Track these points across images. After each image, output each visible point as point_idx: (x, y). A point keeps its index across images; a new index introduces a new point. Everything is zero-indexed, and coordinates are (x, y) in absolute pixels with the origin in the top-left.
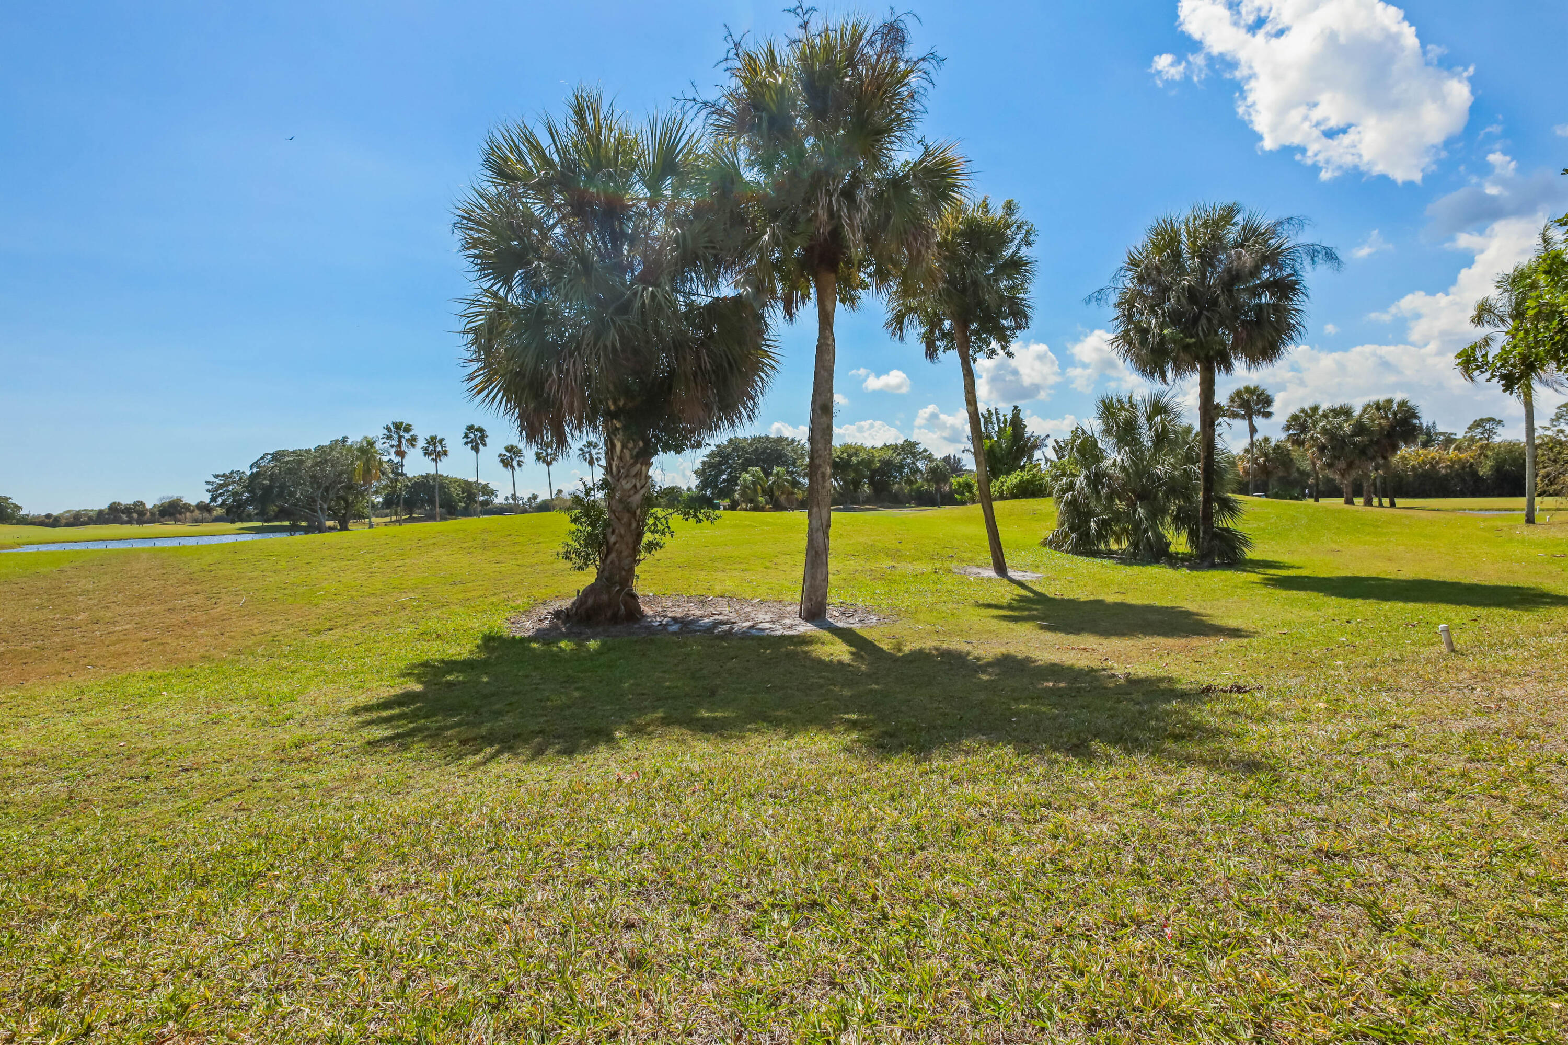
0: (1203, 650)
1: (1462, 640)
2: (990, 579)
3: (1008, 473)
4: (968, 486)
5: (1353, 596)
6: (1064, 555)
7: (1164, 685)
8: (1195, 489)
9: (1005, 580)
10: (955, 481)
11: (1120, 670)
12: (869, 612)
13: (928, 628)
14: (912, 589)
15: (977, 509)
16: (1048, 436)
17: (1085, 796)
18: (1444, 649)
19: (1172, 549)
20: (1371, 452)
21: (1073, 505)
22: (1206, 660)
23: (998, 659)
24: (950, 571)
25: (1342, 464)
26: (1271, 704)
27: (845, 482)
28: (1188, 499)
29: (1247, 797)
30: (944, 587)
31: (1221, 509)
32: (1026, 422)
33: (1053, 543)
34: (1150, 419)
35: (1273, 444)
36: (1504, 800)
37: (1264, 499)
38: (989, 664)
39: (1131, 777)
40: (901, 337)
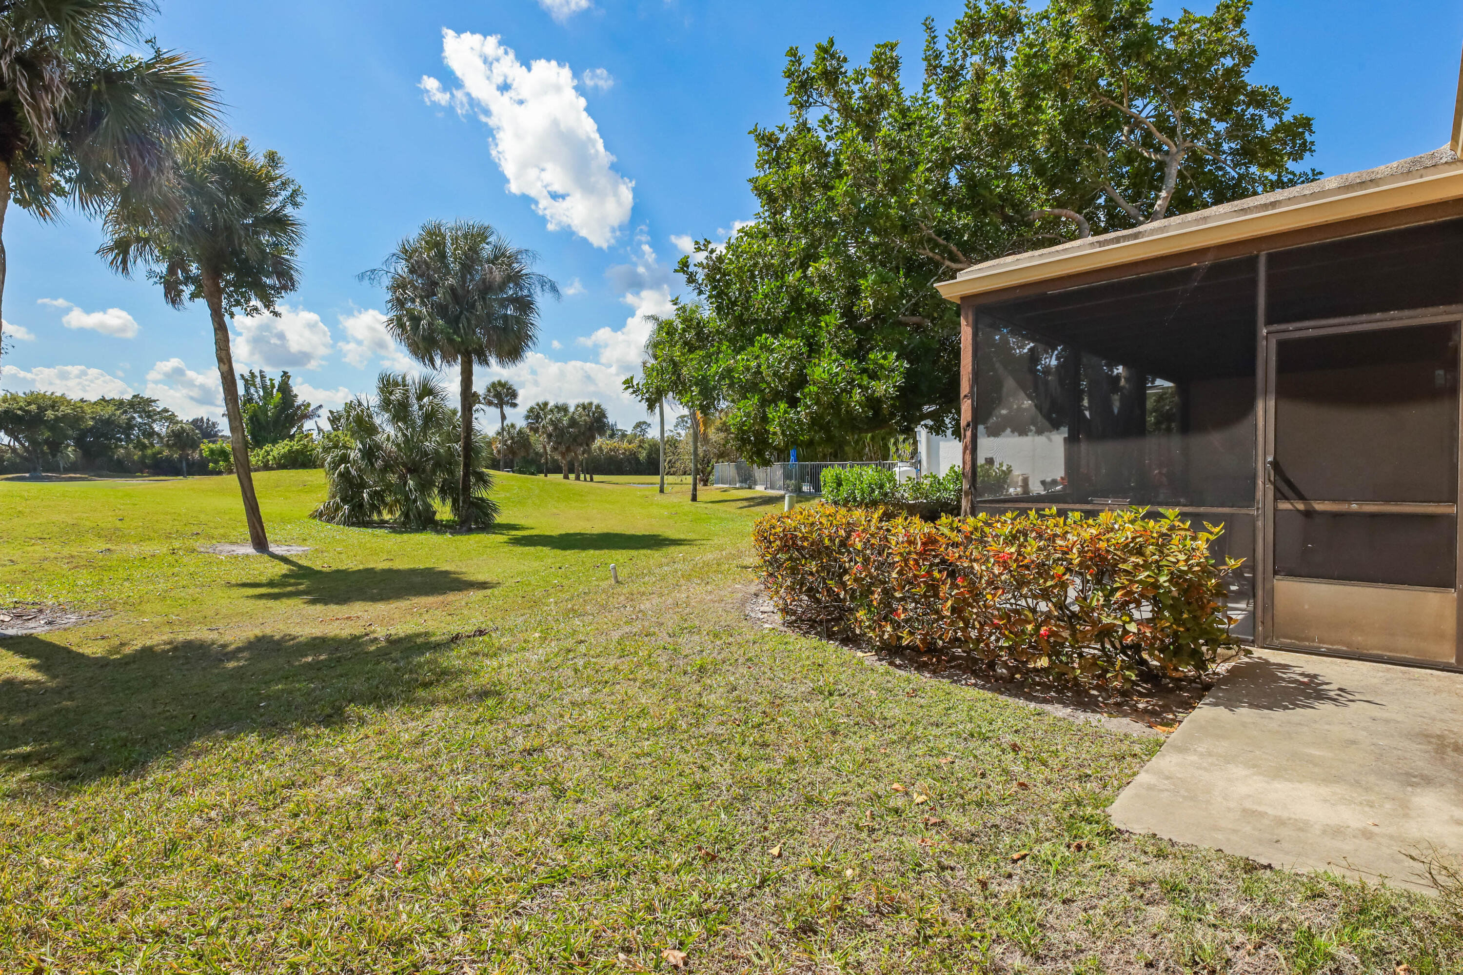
0: (457, 603)
1: (623, 574)
2: (247, 556)
3: (274, 442)
4: (223, 453)
5: (564, 548)
6: (335, 526)
7: (419, 641)
8: (457, 464)
9: (266, 557)
10: (206, 447)
11: (380, 632)
12: (63, 610)
13: (157, 620)
14: (137, 575)
15: (232, 481)
16: (321, 406)
17: (333, 764)
18: (613, 581)
19: (438, 517)
20: (579, 440)
21: (345, 476)
22: (458, 612)
23: (250, 643)
24: (193, 551)
25: (563, 448)
26: (502, 640)
27: (33, 442)
28: (451, 473)
29: (477, 722)
30: (185, 570)
31: (477, 481)
32: (295, 390)
33: (327, 515)
34: (420, 398)
35: (517, 429)
36: (635, 680)
37: (511, 474)
38: (239, 650)
39: (381, 733)
40: (125, 269)
